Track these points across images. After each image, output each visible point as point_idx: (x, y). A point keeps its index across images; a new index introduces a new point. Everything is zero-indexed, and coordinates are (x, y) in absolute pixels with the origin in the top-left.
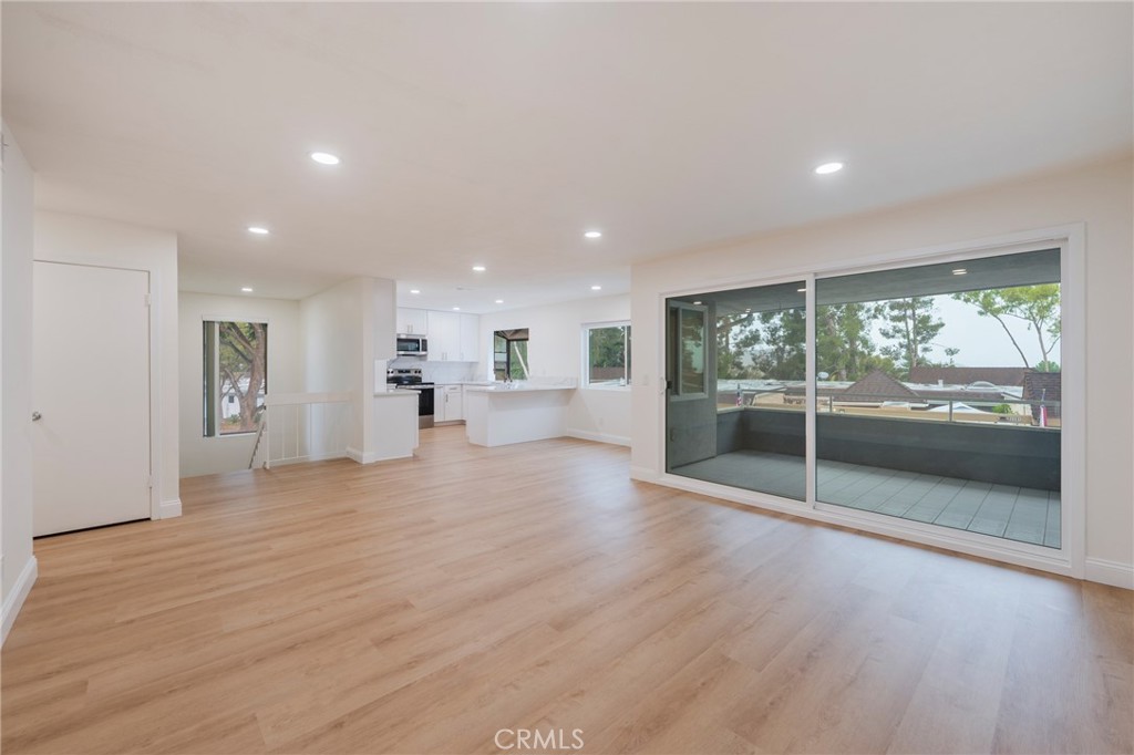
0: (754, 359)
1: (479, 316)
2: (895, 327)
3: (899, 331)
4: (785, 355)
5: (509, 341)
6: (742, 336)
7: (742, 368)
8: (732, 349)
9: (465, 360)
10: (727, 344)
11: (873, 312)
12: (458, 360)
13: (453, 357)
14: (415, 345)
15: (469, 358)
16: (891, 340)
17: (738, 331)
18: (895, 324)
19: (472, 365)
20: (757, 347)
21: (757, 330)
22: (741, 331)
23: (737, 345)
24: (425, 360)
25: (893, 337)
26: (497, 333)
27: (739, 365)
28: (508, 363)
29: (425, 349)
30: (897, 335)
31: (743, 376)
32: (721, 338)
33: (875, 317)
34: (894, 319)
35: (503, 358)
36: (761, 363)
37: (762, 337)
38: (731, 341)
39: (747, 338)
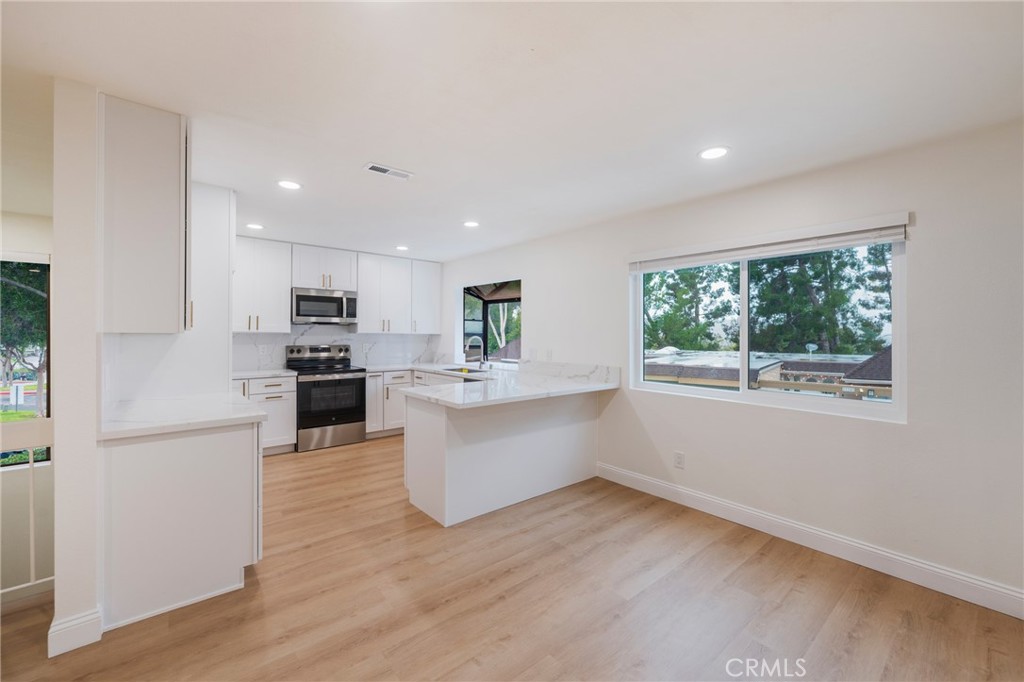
0: (725, 330)
1: (442, 265)
2: (877, 298)
3: (882, 302)
4: (758, 326)
5: (486, 304)
6: (713, 307)
7: (712, 339)
8: (702, 320)
9: (418, 332)
10: (697, 314)
11: (854, 282)
12: (407, 330)
13: (400, 327)
14: (333, 306)
15: (425, 329)
16: (872, 311)
17: (708, 302)
18: (877, 294)
19: (431, 338)
20: (728, 318)
21: (729, 301)
22: (711, 302)
23: (707, 316)
24: (355, 331)
25: (874, 308)
26: (468, 291)
27: (709, 336)
28: (485, 335)
29: (352, 314)
30: (879, 305)
31: (714, 348)
32: (690, 308)
33: (857, 287)
34: (875, 289)
35: (478, 327)
36: (732, 334)
37: (733, 307)
38: (701, 312)
39: (718, 309)
